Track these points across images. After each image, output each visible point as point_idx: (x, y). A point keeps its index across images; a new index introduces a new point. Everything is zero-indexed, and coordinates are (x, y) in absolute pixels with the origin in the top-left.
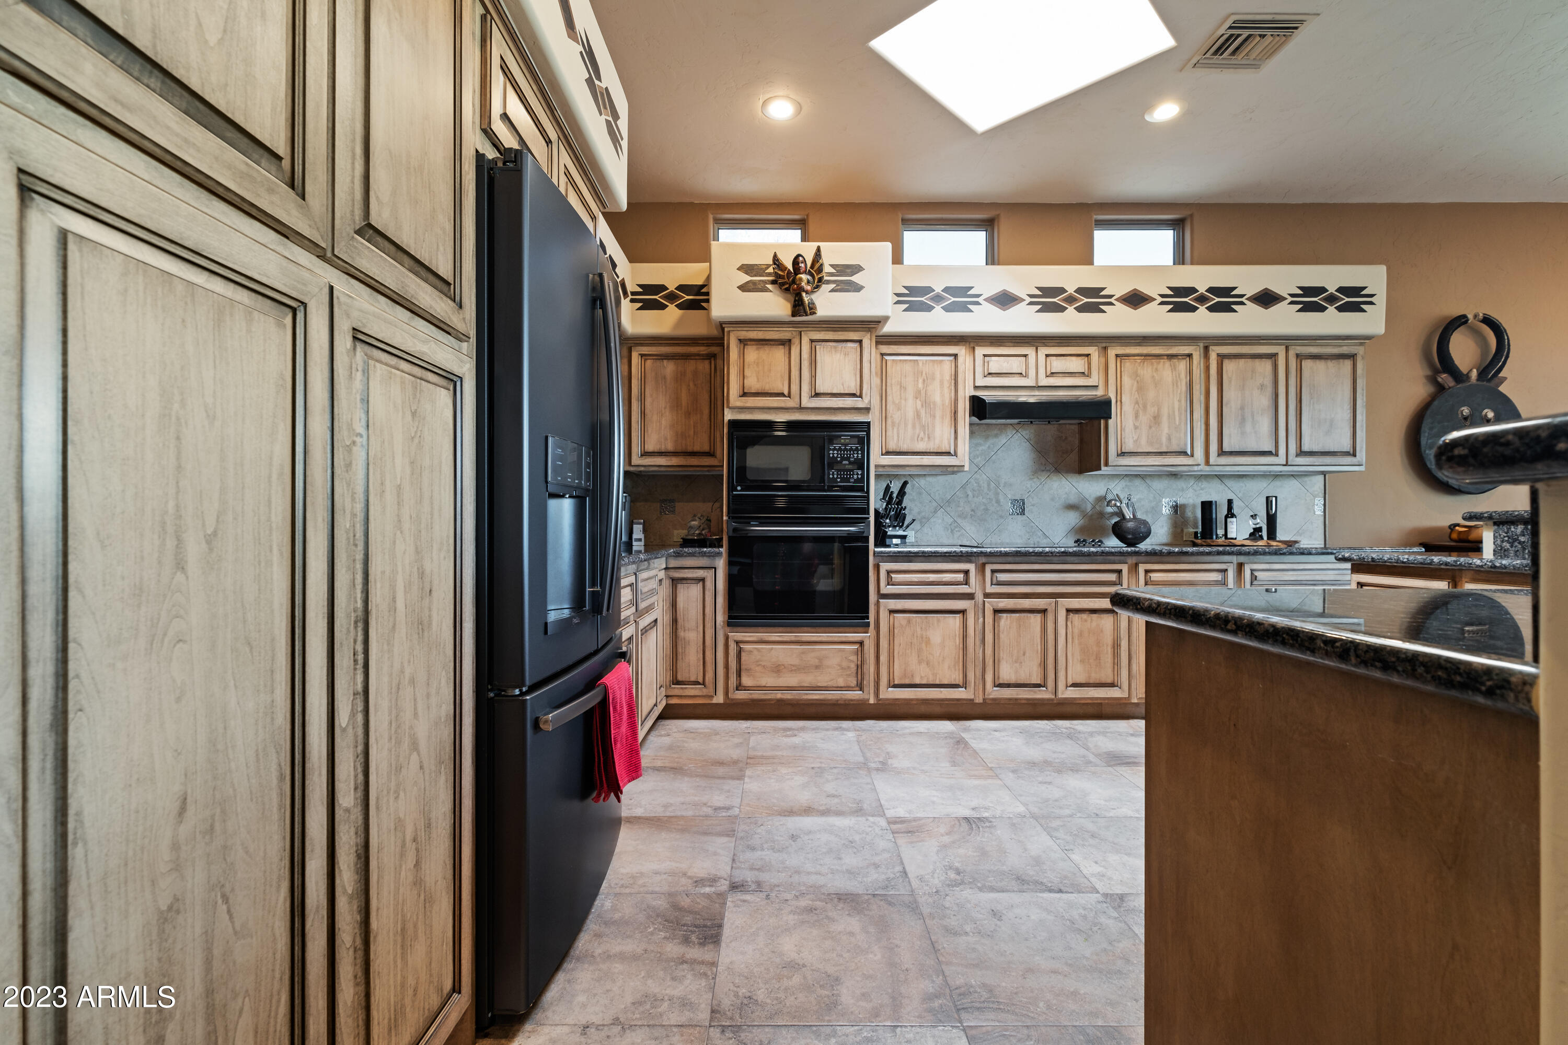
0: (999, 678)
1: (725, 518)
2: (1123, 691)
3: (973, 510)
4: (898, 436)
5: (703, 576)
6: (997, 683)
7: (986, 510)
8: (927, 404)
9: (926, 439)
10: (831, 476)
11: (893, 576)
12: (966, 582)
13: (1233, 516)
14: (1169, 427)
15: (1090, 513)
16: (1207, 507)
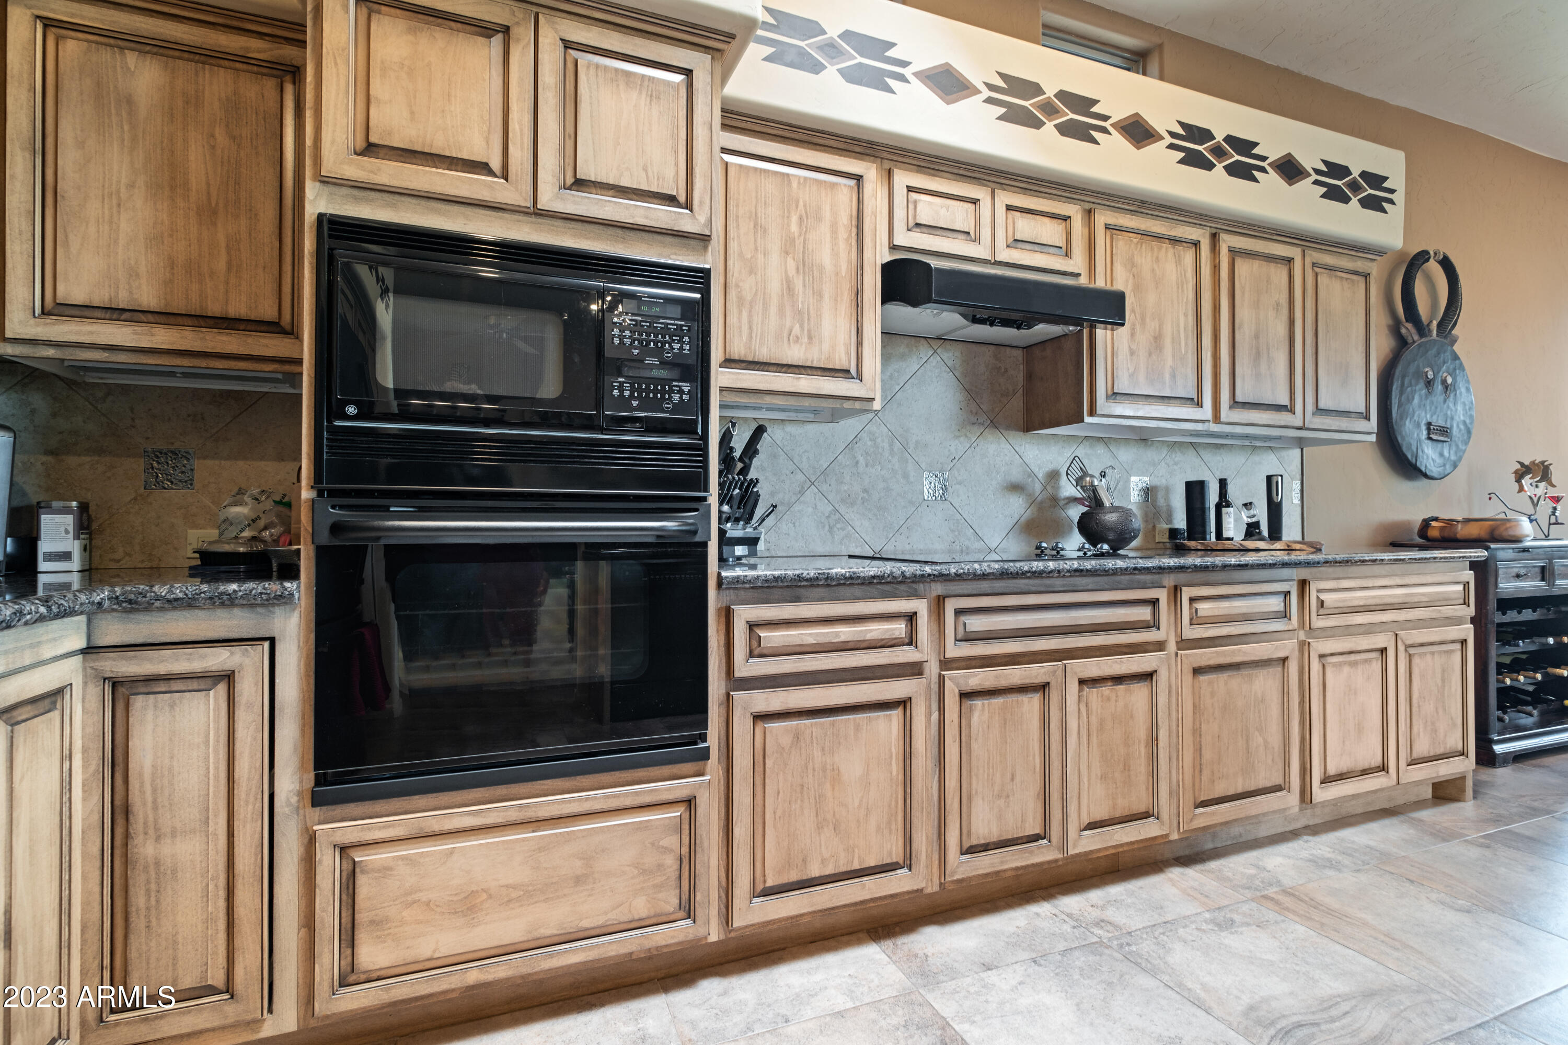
0: (969, 833)
1: (306, 494)
2: (1162, 823)
3: (865, 491)
4: (750, 328)
5: (228, 666)
6: (966, 845)
7: (888, 489)
8: (806, 266)
9: (806, 340)
10: (616, 393)
11: (763, 634)
12: (911, 640)
13: (1228, 505)
14: (1173, 356)
15: (1039, 499)
16: (1195, 490)
